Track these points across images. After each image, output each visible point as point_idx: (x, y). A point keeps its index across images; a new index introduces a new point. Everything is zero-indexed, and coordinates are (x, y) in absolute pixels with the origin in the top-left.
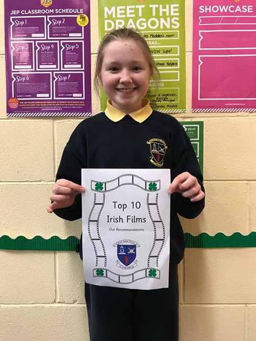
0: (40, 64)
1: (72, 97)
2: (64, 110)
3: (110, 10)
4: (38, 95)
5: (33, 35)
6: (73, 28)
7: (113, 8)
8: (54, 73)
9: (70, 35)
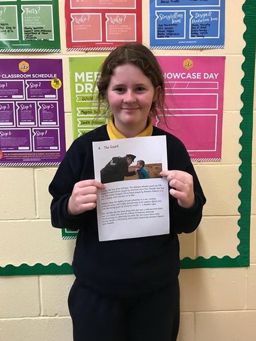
0: (20, 121)
1: (49, 149)
2: (43, 161)
3: (80, 75)
4: (20, 148)
5: (13, 96)
6: (48, 90)
7: (83, 74)
8: (33, 129)
9: (46, 96)
